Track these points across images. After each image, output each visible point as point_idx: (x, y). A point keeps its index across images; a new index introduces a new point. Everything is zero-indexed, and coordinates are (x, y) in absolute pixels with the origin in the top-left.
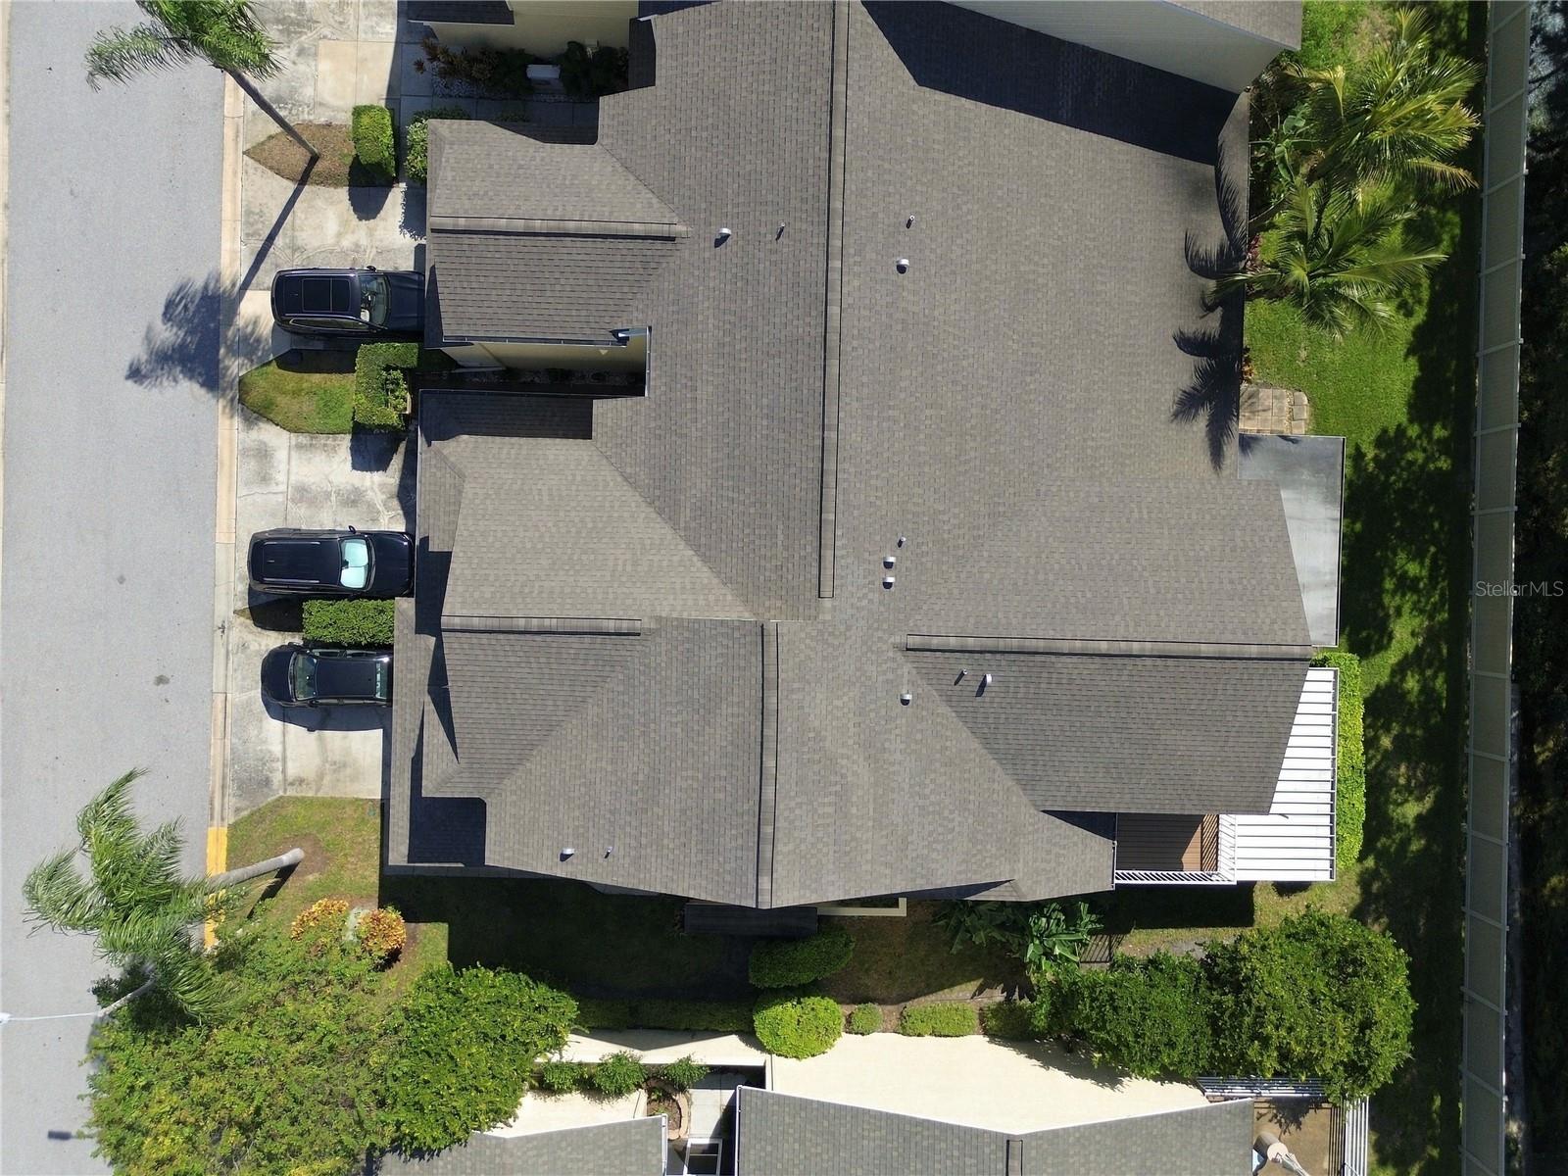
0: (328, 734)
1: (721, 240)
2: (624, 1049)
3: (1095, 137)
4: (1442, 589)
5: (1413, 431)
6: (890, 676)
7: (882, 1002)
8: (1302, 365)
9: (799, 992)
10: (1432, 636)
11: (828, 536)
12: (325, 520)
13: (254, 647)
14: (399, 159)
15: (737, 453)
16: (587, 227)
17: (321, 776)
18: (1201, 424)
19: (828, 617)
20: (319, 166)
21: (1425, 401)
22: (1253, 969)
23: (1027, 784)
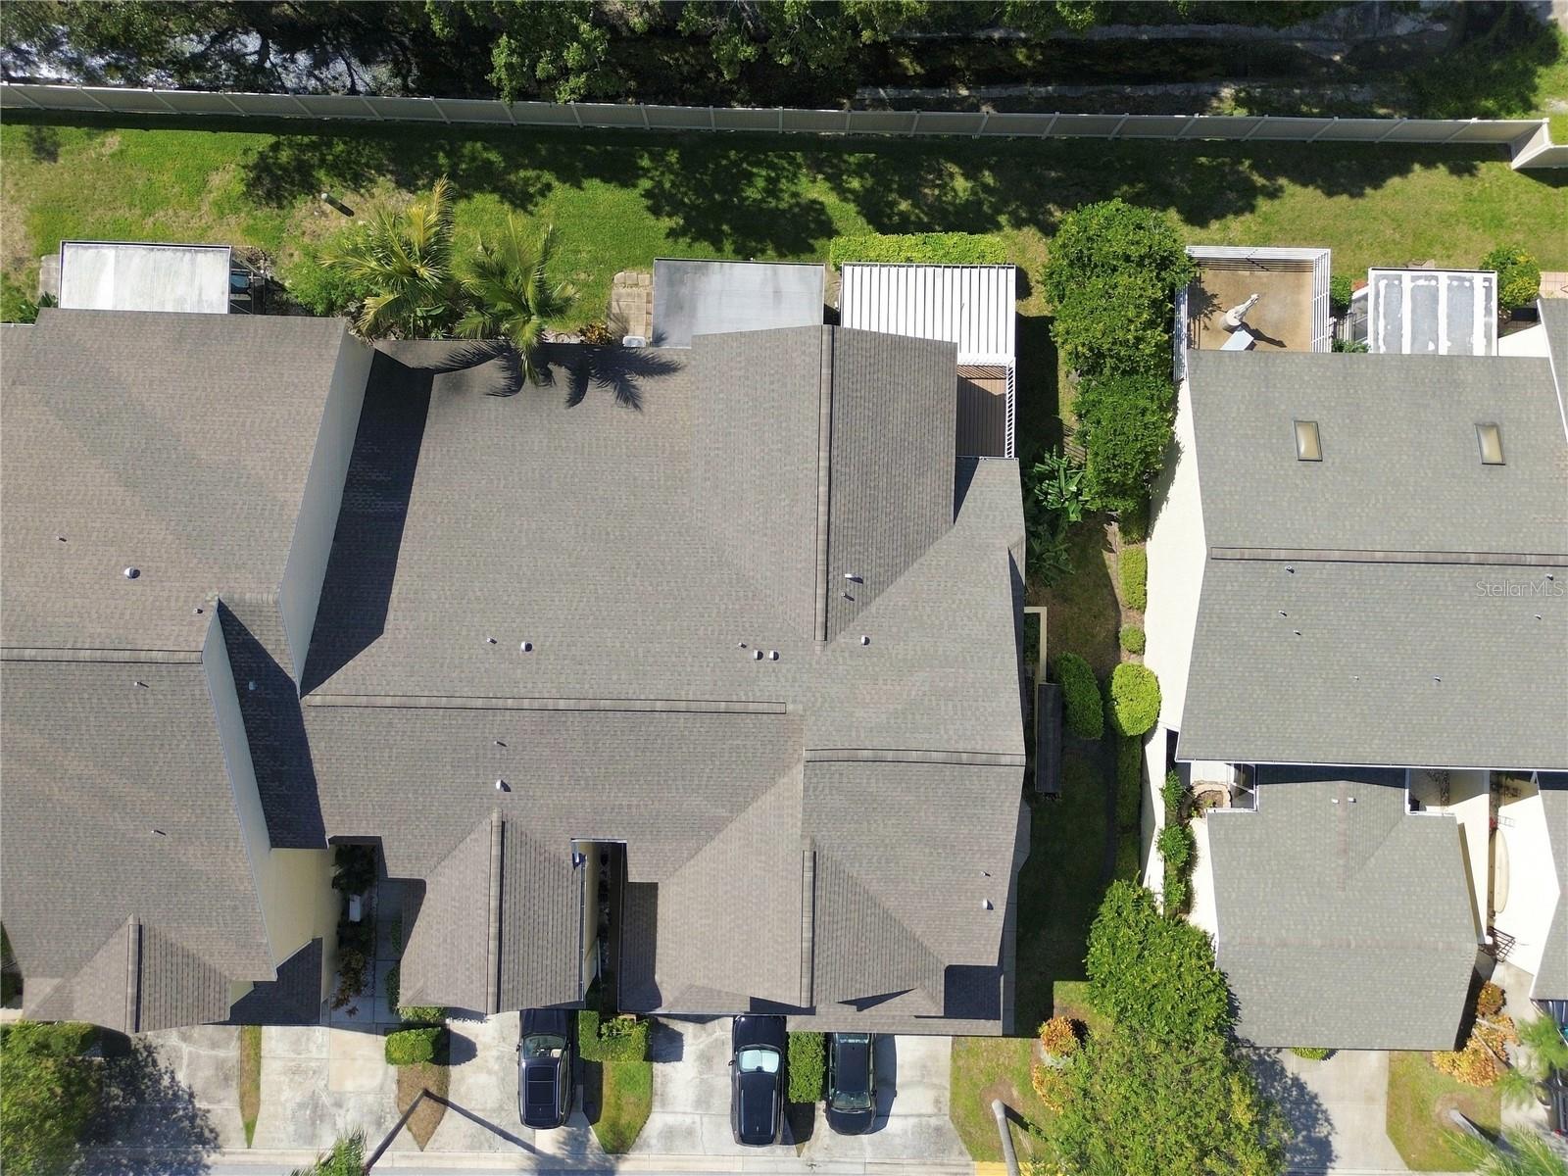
0: (898, 1081)
1: (506, 787)
2: (1153, 843)
3: (416, 480)
4: (776, 156)
5: (646, 184)
6: (847, 654)
7: (1118, 625)
8: (592, 278)
9: (1107, 700)
10: (817, 166)
11: (737, 707)
12: (724, 1087)
13: (827, 1141)
14: (426, 1025)
15: (672, 774)
16: (494, 891)
17: (934, 1086)
18: (643, 384)
19: (801, 707)
20: (433, 1090)
21: (621, 173)
22: (1083, 345)
23: (932, 537)
